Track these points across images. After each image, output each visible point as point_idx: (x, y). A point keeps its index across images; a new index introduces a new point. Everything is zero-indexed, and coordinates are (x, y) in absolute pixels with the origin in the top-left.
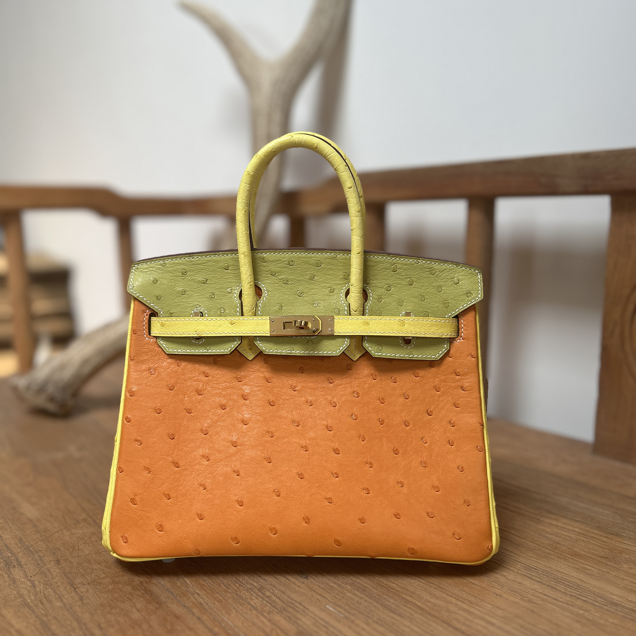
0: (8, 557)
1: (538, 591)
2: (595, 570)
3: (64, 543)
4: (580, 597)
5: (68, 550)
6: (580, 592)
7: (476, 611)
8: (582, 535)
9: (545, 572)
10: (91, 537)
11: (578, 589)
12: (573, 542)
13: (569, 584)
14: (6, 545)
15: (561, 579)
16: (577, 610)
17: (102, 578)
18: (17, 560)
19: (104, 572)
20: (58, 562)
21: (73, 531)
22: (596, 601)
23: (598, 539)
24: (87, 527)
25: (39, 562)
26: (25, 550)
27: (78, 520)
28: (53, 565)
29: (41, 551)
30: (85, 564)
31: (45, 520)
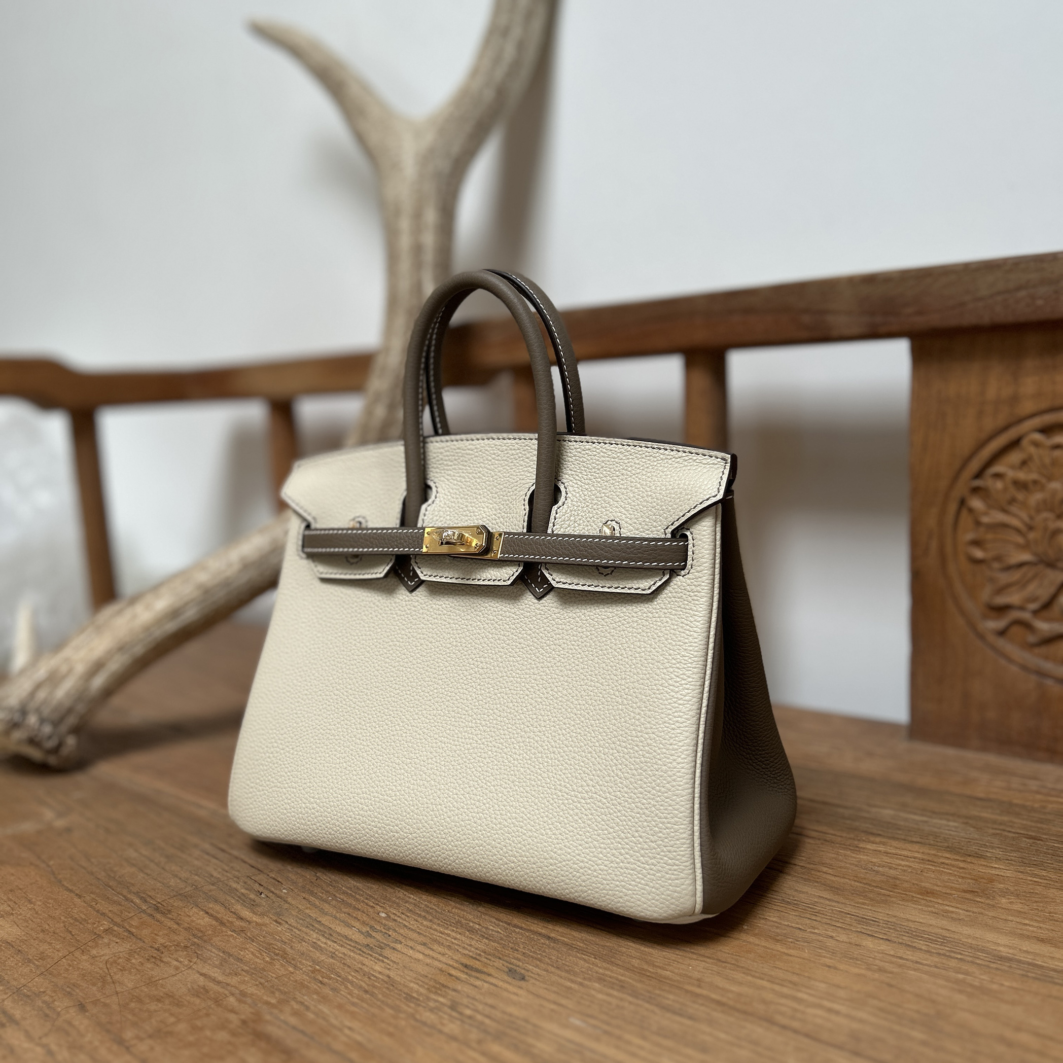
1: (887, 953)
2: (961, 911)
3: (83, 975)
4: (953, 955)
5: (94, 984)
6: (950, 948)
7: (805, 996)
8: (927, 862)
9: (889, 923)
10: (129, 958)
11: (945, 943)
12: (917, 874)
13: (930, 937)
15: (915, 932)
16: (954, 974)
17: (173, 1024)
18: (5, 1013)
19: (171, 1014)
20: (82, 1008)
21: (94, 952)
22: (978, 958)
23: (953, 866)
24: (117, 943)
25: (47, 1011)
26: (14, 995)
27: (98, 933)
28: (74, 1014)
29: (44, 992)
30: (133, 1005)
31: (34, 940)
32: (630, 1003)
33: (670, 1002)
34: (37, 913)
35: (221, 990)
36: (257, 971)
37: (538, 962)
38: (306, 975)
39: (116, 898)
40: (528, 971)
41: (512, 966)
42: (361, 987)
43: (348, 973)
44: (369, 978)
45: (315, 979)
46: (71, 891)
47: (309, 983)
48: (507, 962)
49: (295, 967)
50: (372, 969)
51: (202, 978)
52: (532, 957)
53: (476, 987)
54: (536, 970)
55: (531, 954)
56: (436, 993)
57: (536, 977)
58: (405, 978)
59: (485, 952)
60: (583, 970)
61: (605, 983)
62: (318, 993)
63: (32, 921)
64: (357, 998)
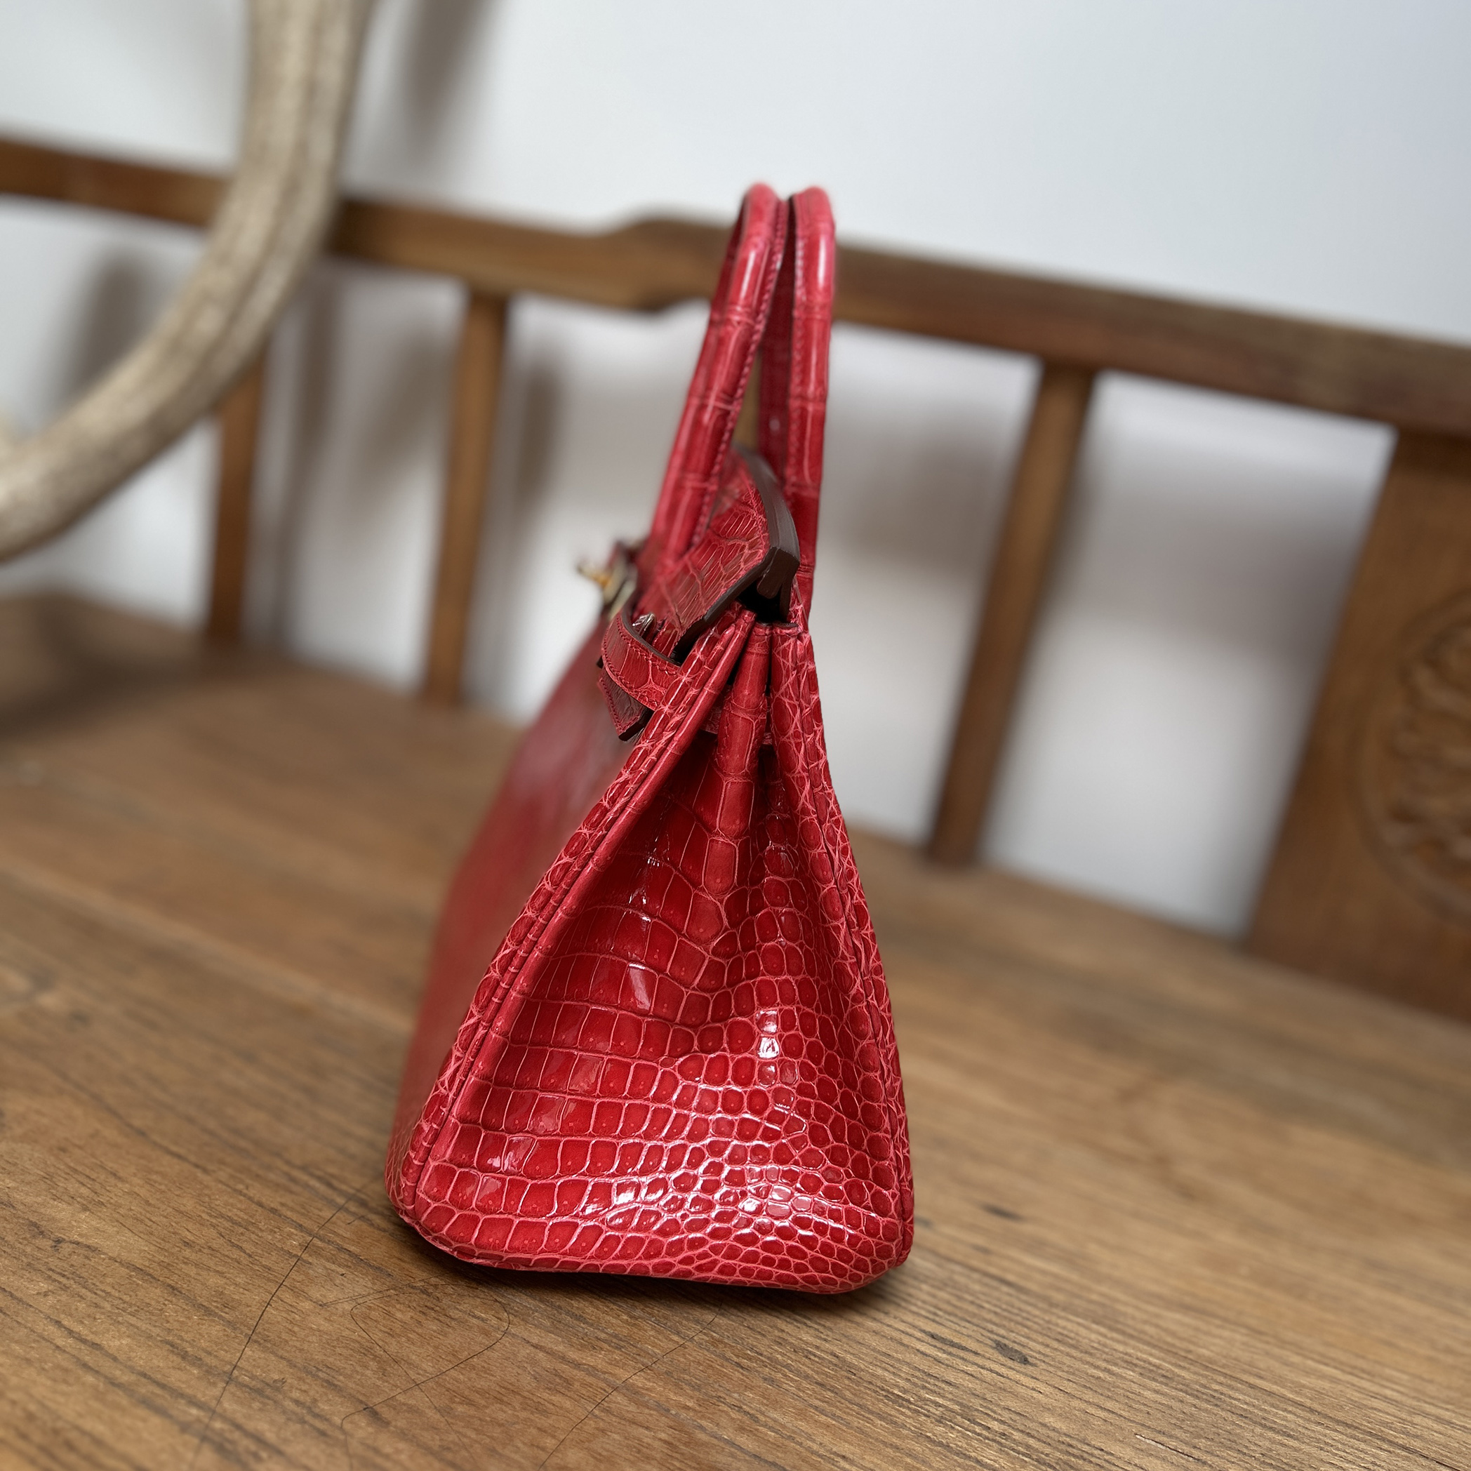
0: (198, 1420)
3: (328, 1344)
10: (386, 1308)
14: (145, 1375)
17: (556, 1450)
18: (238, 1427)
19: (540, 1429)
20: (373, 1414)
21: (315, 1293)
24: (342, 1275)
25: (319, 1424)
26: (232, 1388)
27: (294, 1252)
28: (370, 1430)
29: (283, 1381)
30: (460, 1409)
31: (185, 1263)
32: (1195, 1406)
33: (1245, 1407)
34: (147, 1203)
35: (589, 1379)
36: (621, 1340)
37: (1026, 1330)
38: (708, 1350)
39: (272, 1176)
40: (1023, 1346)
41: (995, 1337)
42: (807, 1377)
43: (769, 1347)
44: (807, 1357)
45: (727, 1360)
46: (179, 1157)
47: (722, 1366)
48: (984, 1329)
49: (678, 1333)
50: (801, 1339)
51: (541, 1355)
52: (1011, 1320)
53: (972, 1375)
54: (1031, 1344)
55: (1005, 1314)
56: (924, 1388)
57: (1042, 1358)
58: (860, 1358)
59: (940, 1309)
60: (1096, 1345)
61: (1137, 1369)
62: (751, 1389)
63: (151, 1220)
64: (817, 1399)
